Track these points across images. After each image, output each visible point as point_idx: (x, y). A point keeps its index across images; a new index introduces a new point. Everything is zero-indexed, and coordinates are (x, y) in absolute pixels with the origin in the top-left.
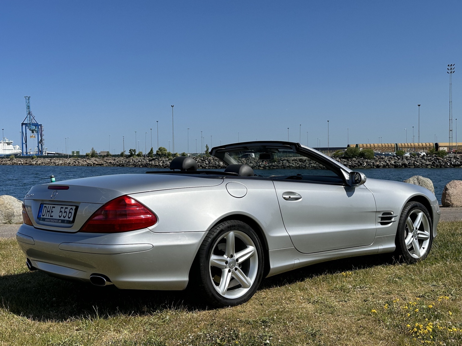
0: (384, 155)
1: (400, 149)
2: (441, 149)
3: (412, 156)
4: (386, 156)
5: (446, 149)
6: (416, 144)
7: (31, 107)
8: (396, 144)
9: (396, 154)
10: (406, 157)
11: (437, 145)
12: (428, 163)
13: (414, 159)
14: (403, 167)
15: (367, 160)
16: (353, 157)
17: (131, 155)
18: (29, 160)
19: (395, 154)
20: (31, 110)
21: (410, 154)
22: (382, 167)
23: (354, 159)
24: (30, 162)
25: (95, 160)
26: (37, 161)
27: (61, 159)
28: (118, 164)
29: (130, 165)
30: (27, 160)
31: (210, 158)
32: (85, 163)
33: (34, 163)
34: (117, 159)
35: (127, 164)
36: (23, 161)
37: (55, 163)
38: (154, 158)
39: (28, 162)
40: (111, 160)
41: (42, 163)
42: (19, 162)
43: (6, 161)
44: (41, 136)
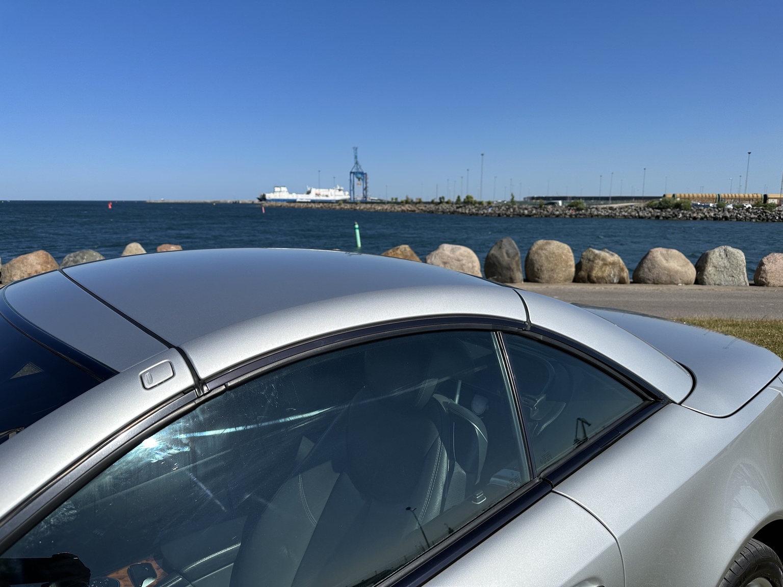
0: (703, 206)
1: (722, 200)
2: (770, 201)
3: (735, 208)
4: (704, 208)
5: (776, 201)
6: (742, 195)
7: (358, 157)
8: (719, 195)
9: (717, 205)
10: (728, 210)
11: (766, 198)
12: (753, 216)
13: (737, 211)
14: (724, 219)
15: (682, 211)
16: (668, 207)
17: (441, 202)
18: (354, 206)
19: (715, 206)
20: (359, 160)
21: (733, 206)
22: (699, 219)
23: (669, 210)
24: (355, 207)
25: (409, 207)
26: (360, 207)
27: (380, 205)
28: (428, 210)
29: (439, 212)
30: (352, 206)
31: (516, 206)
32: (400, 209)
33: (358, 208)
34: (428, 206)
35: (436, 211)
36: (348, 206)
37: (374, 209)
38: (462, 205)
39: (353, 207)
40: (422, 207)
41: (364, 208)
42: (346, 207)
43: (335, 206)
44: (366, 183)
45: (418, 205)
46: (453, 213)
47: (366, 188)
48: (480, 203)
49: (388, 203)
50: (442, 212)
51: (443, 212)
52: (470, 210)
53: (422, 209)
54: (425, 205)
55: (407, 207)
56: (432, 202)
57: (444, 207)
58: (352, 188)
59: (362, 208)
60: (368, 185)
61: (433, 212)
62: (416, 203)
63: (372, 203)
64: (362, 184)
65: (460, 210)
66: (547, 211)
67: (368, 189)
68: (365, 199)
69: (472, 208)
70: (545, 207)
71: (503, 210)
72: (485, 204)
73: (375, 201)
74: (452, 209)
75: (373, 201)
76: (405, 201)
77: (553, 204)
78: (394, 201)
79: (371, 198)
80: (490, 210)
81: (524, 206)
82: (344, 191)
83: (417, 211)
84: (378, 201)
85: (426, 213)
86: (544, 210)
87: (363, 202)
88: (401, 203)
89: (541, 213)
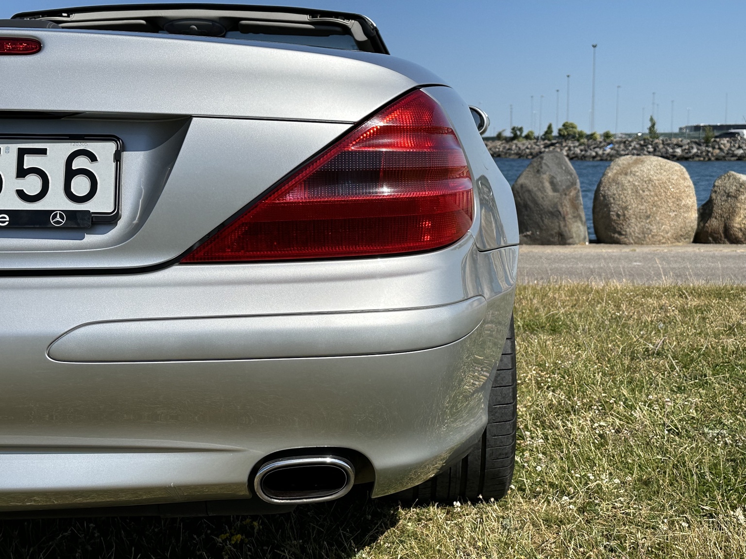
17: (515, 137)
29: (510, 155)
31: (659, 141)
34: (491, 144)
35: (506, 153)
38: (554, 141)
48: (591, 137)
51: (520, 155)
52: (570, 149)
56: (499, 137)
57: (520, 145)
66: (720, 148)
69: (574, 147)
70: (715, 141)
71: (634, 148)
72: (599, 139)
74: (536, 149)
77: (732, 135)
80: (608, 150)
81: (675, 141)
86: (714, 148)
89: (708, 152)
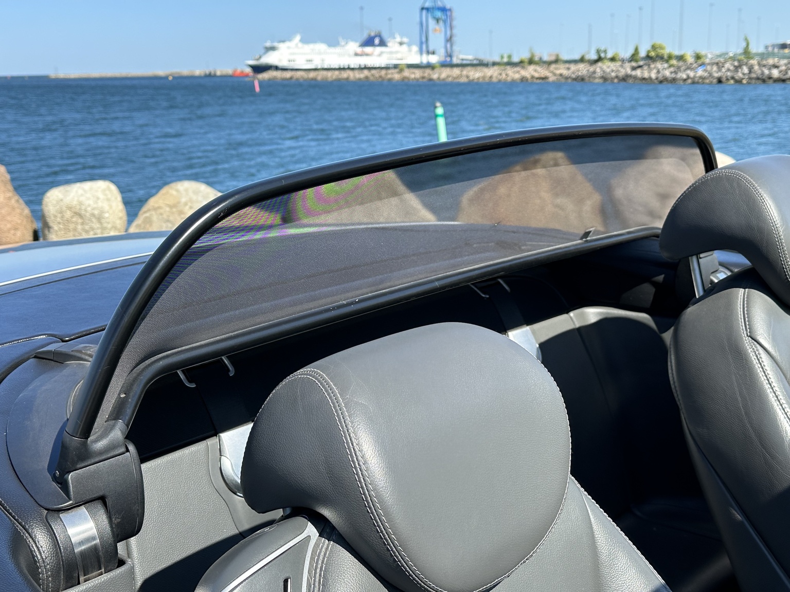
17: (600, 59)
18: (428, 72)
24: (429, 75)
25: (535, 71)
26: (440, 74)
27: (479, 68)
28: (574, 76)
29: (595, 78)
30: (424, 72)
31: (754, 62)
32: (517, 76)
33: (435, 76)
34: (573, 67)
35: (589, 77)
36: (417, 74)
37: (468, 77)
38: (641, 63)
39: (426, 75)
40: (562, 70)
41: (448, 76)
42: (413, 76)
43: (392, 74)
44: (451, 28)
45: (553, 66)
46: (625, 78)
47: (451, 37)
48: (681, 58)
49: (494, 64)
50: (602, 77)
51: (605, 79)
52: (658, 72)
53: (561, 75)
54: (567, 65)
55: (530, 72)
56: (582, 60)
57: (605, 67)
58: (424, 39)
59: (443, 76)
60: (455, 31)
61: (583, 79)
62: (550, 63)
63: (462, 66)
64: (443, 29)
65: (638, 73)
67: (454, 39)
68: (448, 59)
69: (665, 69)
71: (728, 70)
72: (690, 60)
73: (468, 62)
74: (622, 72)
75: (465, 62)
76: (526, 60)
78: (505, 60)
79: (462, 56)
80: (700, 72)
81: (771, 61)
82: (409, 45)
83: (552, 78)
84: (475, 62)
85: (570, 81)
87: (444, 65)
88: (521, 63)
